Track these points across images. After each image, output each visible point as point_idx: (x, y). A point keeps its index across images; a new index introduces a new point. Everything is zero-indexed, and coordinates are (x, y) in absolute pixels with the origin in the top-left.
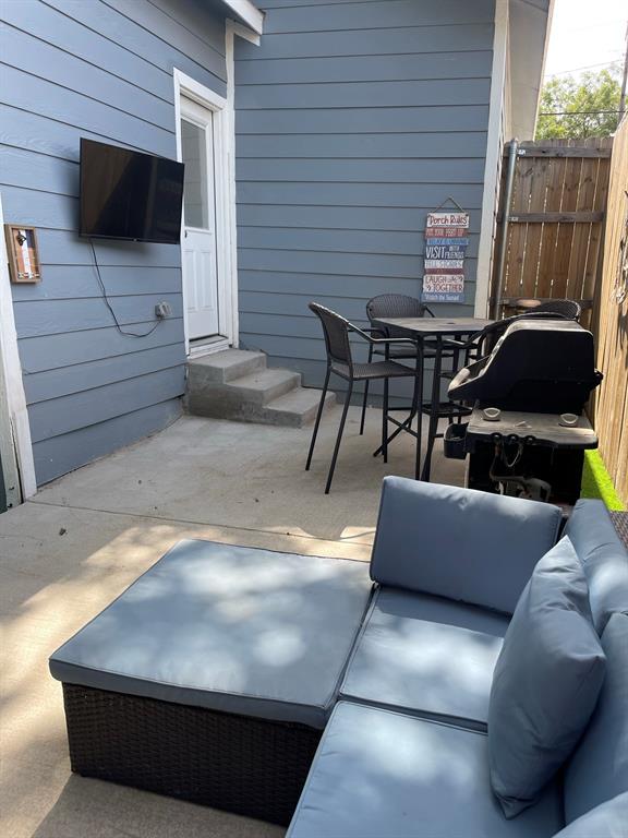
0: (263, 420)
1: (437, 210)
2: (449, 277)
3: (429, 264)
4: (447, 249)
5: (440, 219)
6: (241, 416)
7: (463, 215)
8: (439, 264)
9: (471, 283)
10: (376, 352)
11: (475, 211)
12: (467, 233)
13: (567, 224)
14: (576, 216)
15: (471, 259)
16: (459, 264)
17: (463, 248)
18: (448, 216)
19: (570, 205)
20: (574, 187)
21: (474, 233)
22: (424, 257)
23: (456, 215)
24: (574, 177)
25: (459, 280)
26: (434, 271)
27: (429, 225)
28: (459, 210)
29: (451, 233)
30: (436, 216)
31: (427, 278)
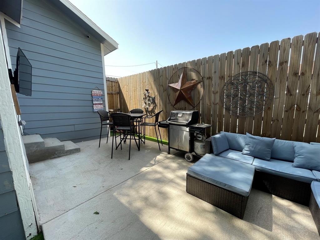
0: (66, 154)
1: (94, 89)
2: (100, 105)
3: (94, 102)
4: (98, 99)
5: (95, 92)
6: (55, 156)
7: (101, 91)
8: (97, 102)
9: (105, 106)
10: (103, 125)
11: (103, 90)
12: (102, 95)
13: (112, 94)
14: (114, 92)
15: (104, 101)
16: (102, 102)
17: (102, 99)
18: (97, 91)
19: (112, 91)
20: (112, 87)
21: (103, 95)
22: (92, 101)
23: (99, 91)
24: (112, 85)
25: (102, 106)
26: (96, 104)
27: (93, 93)
28: (99, 90)
29: (99, 95)
30: (94, 91)
31: (94, 106)
